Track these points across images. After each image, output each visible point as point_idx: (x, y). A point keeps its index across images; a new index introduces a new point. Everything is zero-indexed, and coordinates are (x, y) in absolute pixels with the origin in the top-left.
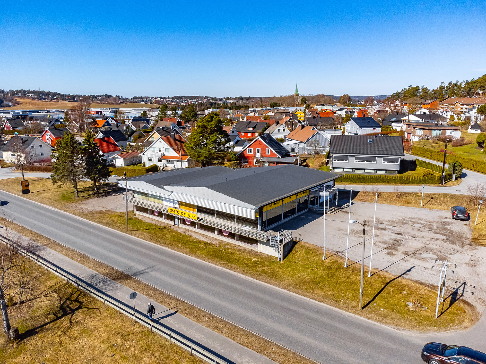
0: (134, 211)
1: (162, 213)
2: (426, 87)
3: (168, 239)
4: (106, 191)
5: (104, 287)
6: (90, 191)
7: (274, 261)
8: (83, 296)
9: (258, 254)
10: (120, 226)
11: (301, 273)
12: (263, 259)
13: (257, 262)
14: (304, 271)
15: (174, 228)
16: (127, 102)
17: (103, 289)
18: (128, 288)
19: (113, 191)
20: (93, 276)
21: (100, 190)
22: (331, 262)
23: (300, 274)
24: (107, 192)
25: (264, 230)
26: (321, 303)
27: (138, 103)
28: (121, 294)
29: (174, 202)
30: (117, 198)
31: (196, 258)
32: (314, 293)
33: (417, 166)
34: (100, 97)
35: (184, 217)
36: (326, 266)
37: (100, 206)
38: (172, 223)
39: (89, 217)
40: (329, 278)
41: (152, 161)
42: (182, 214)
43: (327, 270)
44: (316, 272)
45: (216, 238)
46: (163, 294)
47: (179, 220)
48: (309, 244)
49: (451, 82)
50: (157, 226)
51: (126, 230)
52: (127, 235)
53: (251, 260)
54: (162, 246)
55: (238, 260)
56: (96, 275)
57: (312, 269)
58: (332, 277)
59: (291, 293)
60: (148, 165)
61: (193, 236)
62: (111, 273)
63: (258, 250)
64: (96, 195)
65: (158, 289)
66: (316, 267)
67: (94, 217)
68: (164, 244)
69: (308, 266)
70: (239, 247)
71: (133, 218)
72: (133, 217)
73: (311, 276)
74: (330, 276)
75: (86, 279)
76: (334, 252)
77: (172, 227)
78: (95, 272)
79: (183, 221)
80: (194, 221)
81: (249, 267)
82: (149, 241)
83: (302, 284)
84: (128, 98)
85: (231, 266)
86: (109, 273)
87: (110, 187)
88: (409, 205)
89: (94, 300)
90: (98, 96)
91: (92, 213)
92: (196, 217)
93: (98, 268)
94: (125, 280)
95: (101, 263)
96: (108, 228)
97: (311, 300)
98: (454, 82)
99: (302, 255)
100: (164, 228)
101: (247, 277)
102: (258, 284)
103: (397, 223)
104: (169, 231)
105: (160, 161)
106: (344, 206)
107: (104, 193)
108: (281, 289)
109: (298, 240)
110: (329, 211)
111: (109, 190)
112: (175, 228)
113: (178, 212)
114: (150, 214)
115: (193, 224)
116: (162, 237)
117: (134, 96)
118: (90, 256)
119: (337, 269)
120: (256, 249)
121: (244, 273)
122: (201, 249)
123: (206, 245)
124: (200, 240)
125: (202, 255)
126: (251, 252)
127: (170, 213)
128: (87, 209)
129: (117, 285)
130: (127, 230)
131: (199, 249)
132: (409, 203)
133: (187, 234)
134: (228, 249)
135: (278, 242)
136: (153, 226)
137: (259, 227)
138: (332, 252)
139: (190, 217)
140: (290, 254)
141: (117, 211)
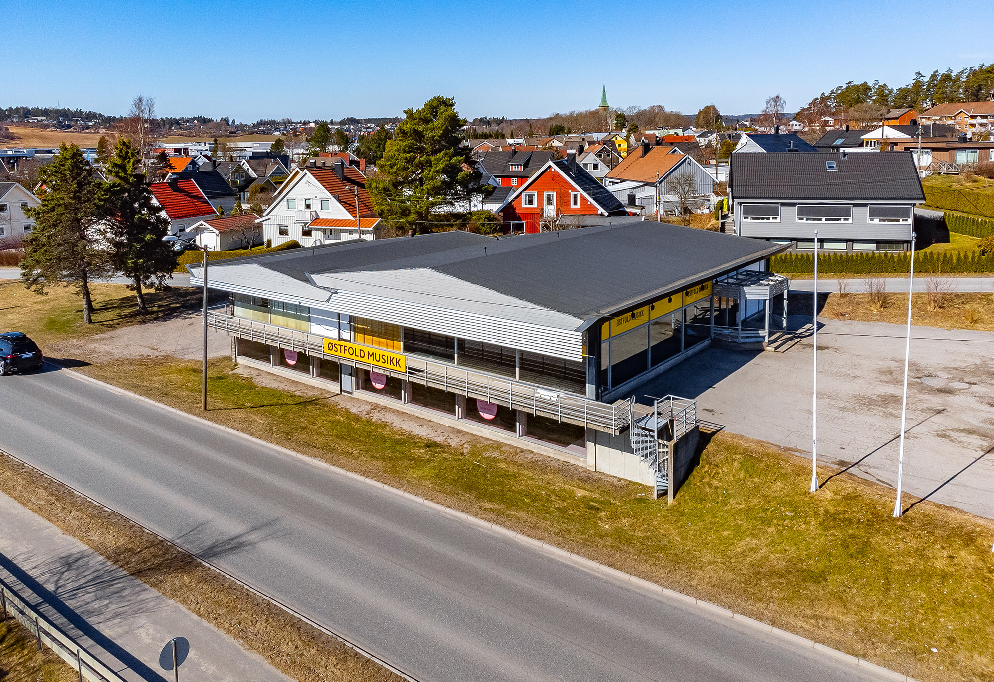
0: (234, 358)
1: (305, 355)
2: (885, 84)
3: (322, 434)
4: (167, 308)
5: (96, 605)
6: (125, 307)
7: (641, 500)
8: (13, 645)
9: (589, 478)
10: (187, 396)
11: (748, 539)
12: (608, 493)
13: (592, 503)
14: (756, 532)
15: (340, 402)
16: (245, 131)
17: (91, 613)
18: (179, 605)
19: (184, 306)
20: (69, 563)
21: (151, 304)
22: (838, 497)
23: (743, 543)
24: (169, 310)
25: (605, 398)
26: (863, 663)
27: (268, 134)
28: (151, 632)
29: (339, 323)
30: (191, 324)
31: (405, 490)
32: (820, 618)
33: (951, 233)
34: (188, 121)
35: (368, 363)
36: (826, 511)
37: (145, 345)
38: (332, 387)
39: (108, 374)
40: (851, 556)
41: (286, 234)
42: (362, 356)
43: (834, 528)
44: (800, 534)
45: (460, 428)
46: (299, 629)
47: (354, 379)
48: (747, 441)
49: (937, 71)
50: (292, 396)
51: (203, 409)
52: (203, 421)
53: (572, 496)
54: (303, 453)
55: (535, 498)
56: (78, 559)
57: (781, 523)
58: (862, 553)
59: (739, 618)
60: (278, 241)
61: (392, 423)
62: (130, 550)
63: (585, 462)
64: (139, 318)
65: (282, 610)
66: (792, 519)
67: (122, 374)
68: (307, 447)
69: (763, 515)
70: (530, 456)
71: (228, 376)
72: (230, 373)
73: (785, 550)
74: (853, 549)
75: (43, 574)
76: (833, 463)
77: (333, 398)
78: (79, 546)
79: (365, 380)
80: (396, 376)
81: (571, 519)
82: (266, 440)
83: (764, 583)
84: (246, 125)
85: (518, 519)
86: (126, 549)
87: (178, 296)
88: (979, 326)
89: (49, 661)
90: (182, 119)
91: (121, 362)
92: (401, 363)
93: (92, 533)
94: (175, 574)
95: (107, 514)
96: (153, 402)
97: (819, 647)
98: (943, 71)
99: (734, 476)
100: (312, 402)
101: (574, 557)
102: (618, 583)
103: (973, 373)
104: (326, 409)
105: (307, 233)
106: (800, 330)
107: (160, 311)
108: (701, 604)
109: (714, 429)
110: (771, 342)
111: (175, 305)
112: (343, 402)
113: (351, 350)
114: (275, 365)
115: (393, 387)
116: (305, 428)
117: (259, 120)
118: (79, 490)
119: (870, 524)
120: (579, 460)
121: (562, 540)
122: (418, 462)
123: (433, 449)
124: (414, 436)
125: (424, 483)
126: (565, 470)
127: (328, 355)
128: (107, 353)
129: (143, 596)
130: (205, 408)
131: (413, 462)
132: (976, 321)
133: (376, 417)
134: (495, 460)
135: (655, 434)
136: (281, 395)
137: (590, 388)
138: (828, 465)
139: (385, 365)
140: (694, 473)
141: (187, 357)
